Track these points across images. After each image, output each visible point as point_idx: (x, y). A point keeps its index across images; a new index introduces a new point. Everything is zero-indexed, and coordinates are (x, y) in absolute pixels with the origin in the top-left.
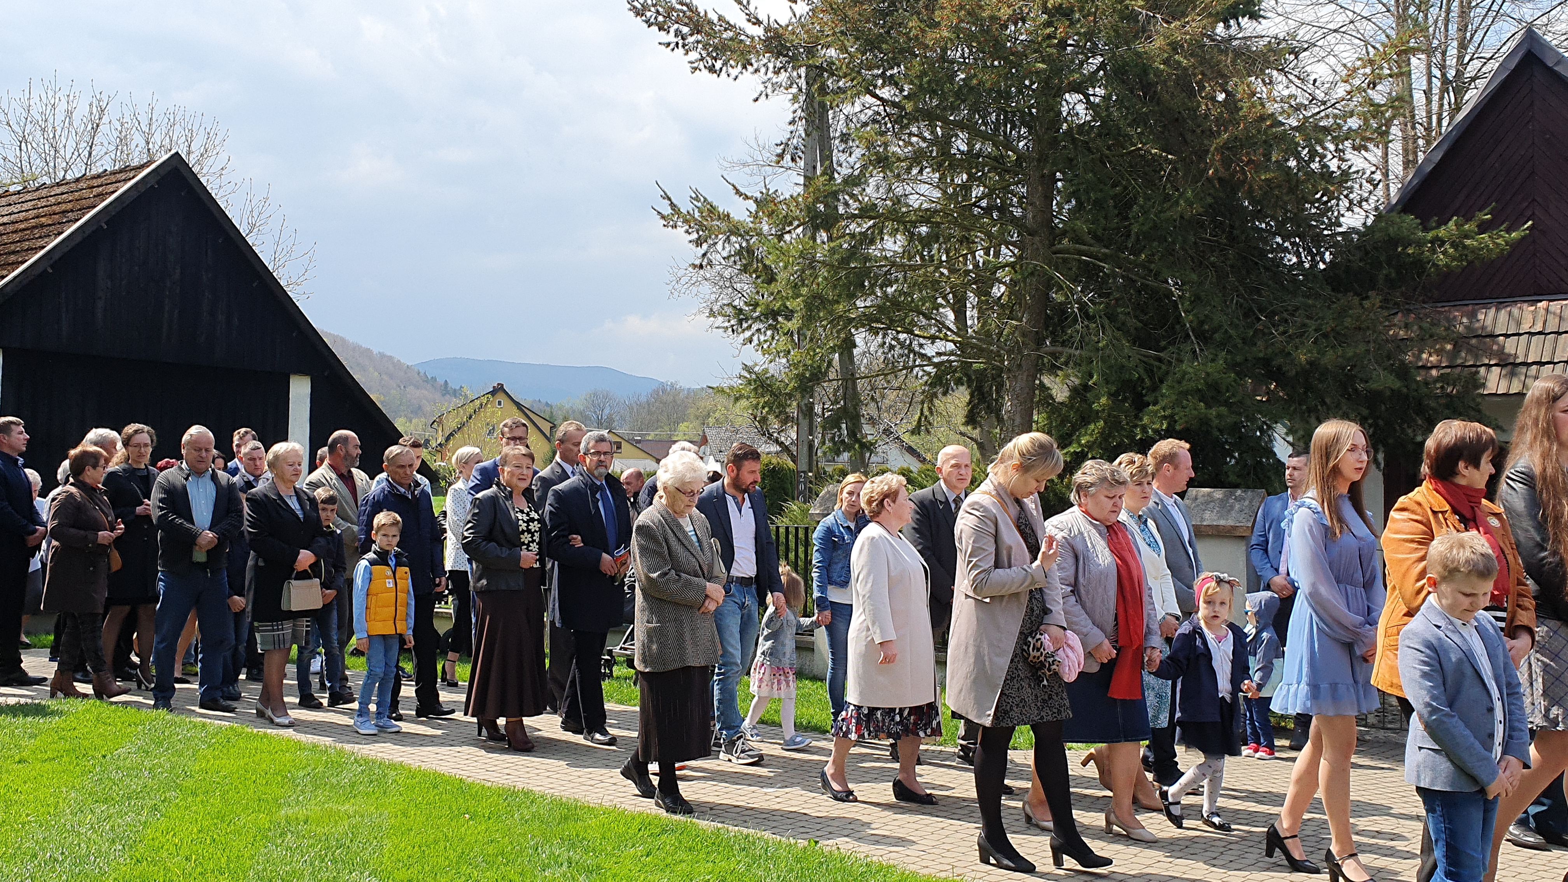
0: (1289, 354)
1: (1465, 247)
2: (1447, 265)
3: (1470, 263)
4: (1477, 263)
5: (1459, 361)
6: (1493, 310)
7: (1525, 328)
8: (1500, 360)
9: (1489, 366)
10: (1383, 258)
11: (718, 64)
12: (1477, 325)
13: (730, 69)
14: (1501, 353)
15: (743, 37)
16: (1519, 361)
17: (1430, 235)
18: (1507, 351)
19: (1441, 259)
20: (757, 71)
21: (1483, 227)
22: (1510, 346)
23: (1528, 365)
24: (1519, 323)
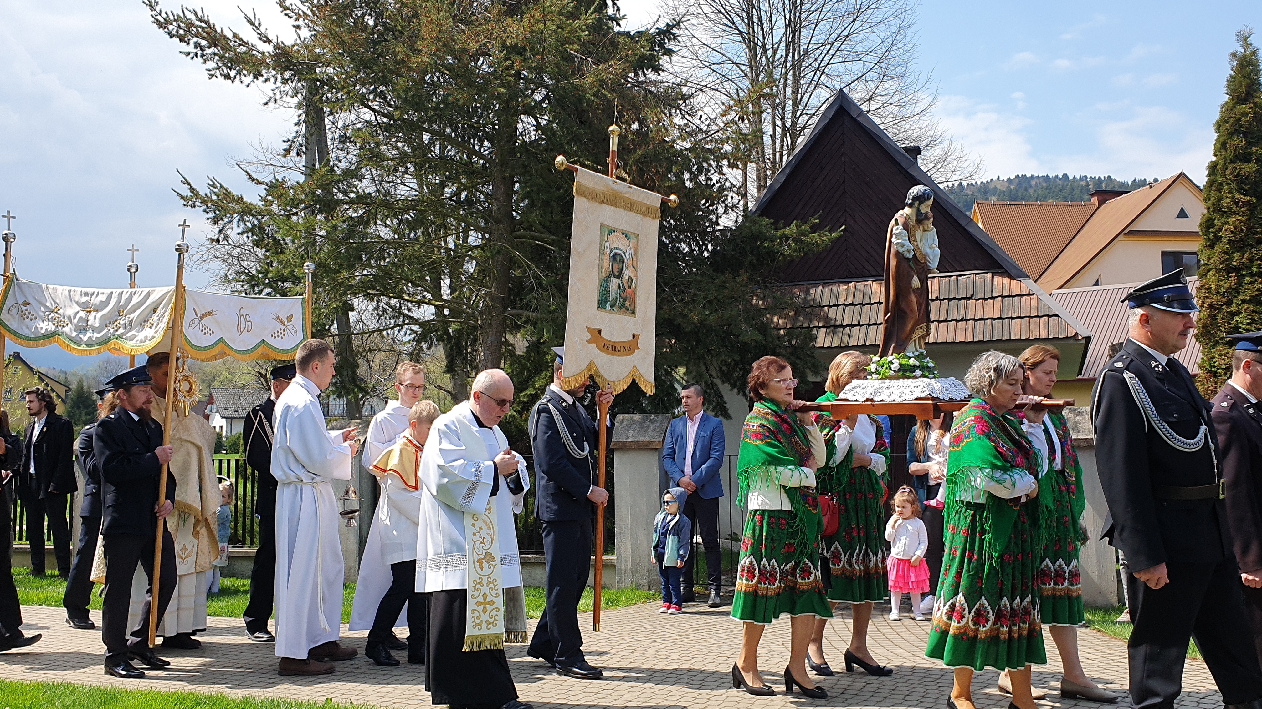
0: (686, 315)
1: (802, 242)
2: (790, 255)
3: (806, 254)
4: (810, 255)
5: (799, 324)
6: (820, 288)
7: (841, 301)
8: (826, 322)
9: (819, 328)
10: (748, 248)
11: (233, 73)
12: (810, 298)
13: (243, 78)
14: (826, 319)
15: (254, 52)
16: (838, 323)
17: (779, 233)
18: (830, 316)
19: (787, 251)
20: (267, 80)
21: (814, 229)
22: (832, 313)
23: (844, 327)
24: (837, 299)
